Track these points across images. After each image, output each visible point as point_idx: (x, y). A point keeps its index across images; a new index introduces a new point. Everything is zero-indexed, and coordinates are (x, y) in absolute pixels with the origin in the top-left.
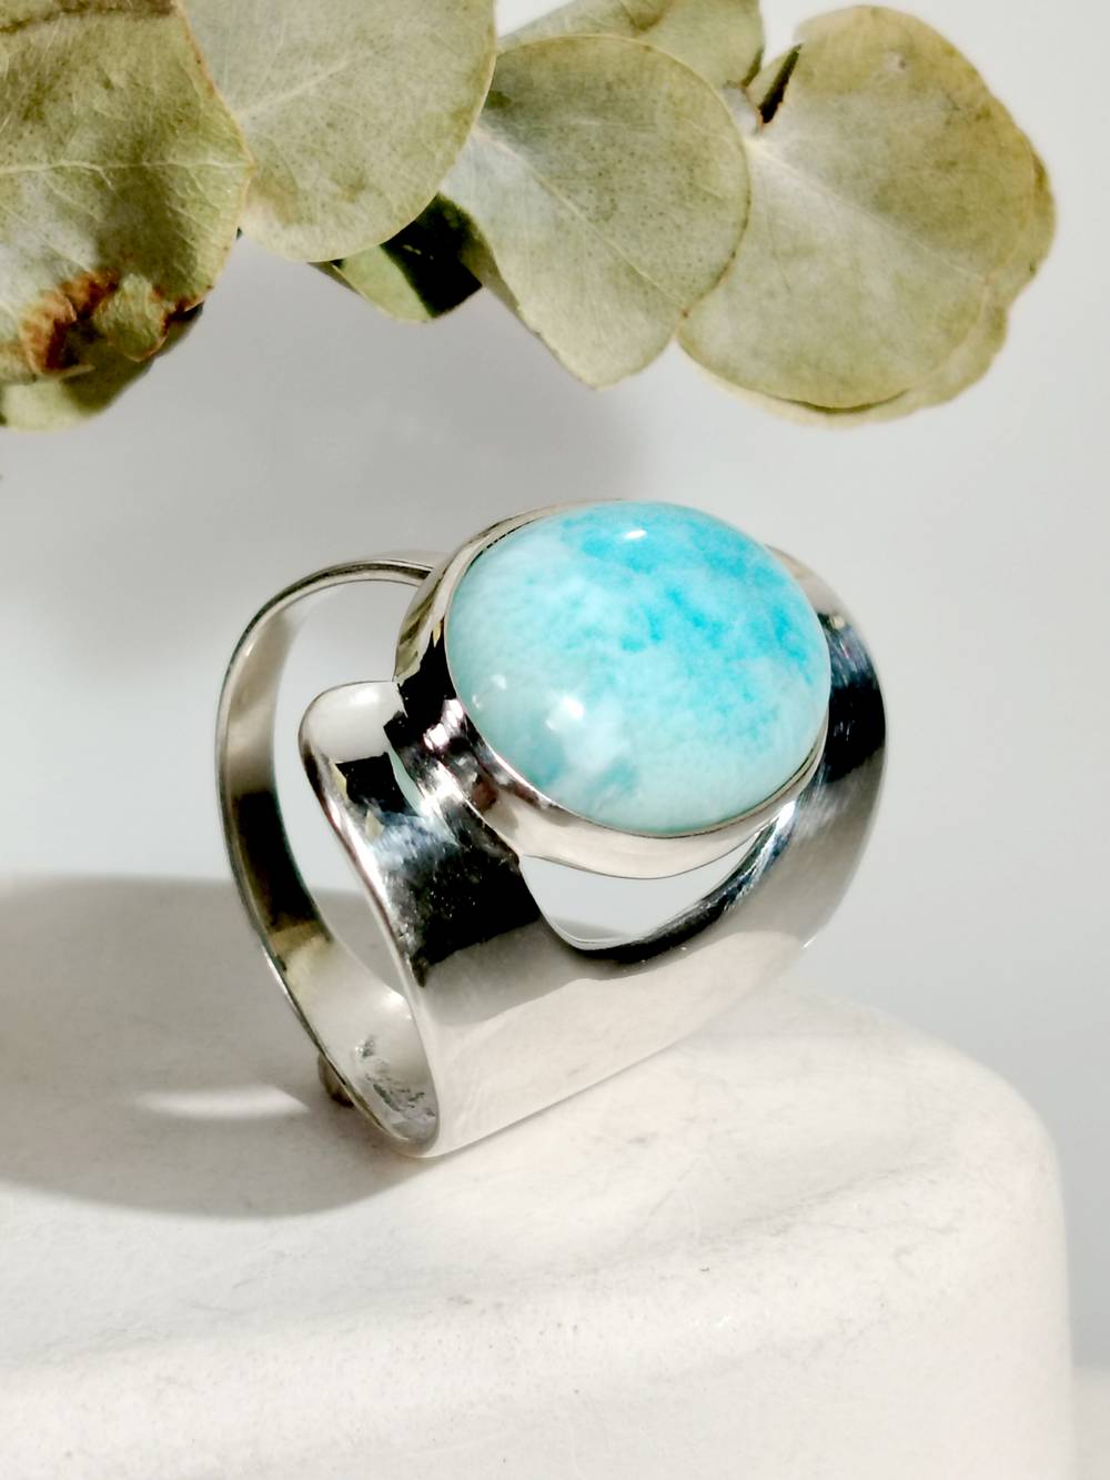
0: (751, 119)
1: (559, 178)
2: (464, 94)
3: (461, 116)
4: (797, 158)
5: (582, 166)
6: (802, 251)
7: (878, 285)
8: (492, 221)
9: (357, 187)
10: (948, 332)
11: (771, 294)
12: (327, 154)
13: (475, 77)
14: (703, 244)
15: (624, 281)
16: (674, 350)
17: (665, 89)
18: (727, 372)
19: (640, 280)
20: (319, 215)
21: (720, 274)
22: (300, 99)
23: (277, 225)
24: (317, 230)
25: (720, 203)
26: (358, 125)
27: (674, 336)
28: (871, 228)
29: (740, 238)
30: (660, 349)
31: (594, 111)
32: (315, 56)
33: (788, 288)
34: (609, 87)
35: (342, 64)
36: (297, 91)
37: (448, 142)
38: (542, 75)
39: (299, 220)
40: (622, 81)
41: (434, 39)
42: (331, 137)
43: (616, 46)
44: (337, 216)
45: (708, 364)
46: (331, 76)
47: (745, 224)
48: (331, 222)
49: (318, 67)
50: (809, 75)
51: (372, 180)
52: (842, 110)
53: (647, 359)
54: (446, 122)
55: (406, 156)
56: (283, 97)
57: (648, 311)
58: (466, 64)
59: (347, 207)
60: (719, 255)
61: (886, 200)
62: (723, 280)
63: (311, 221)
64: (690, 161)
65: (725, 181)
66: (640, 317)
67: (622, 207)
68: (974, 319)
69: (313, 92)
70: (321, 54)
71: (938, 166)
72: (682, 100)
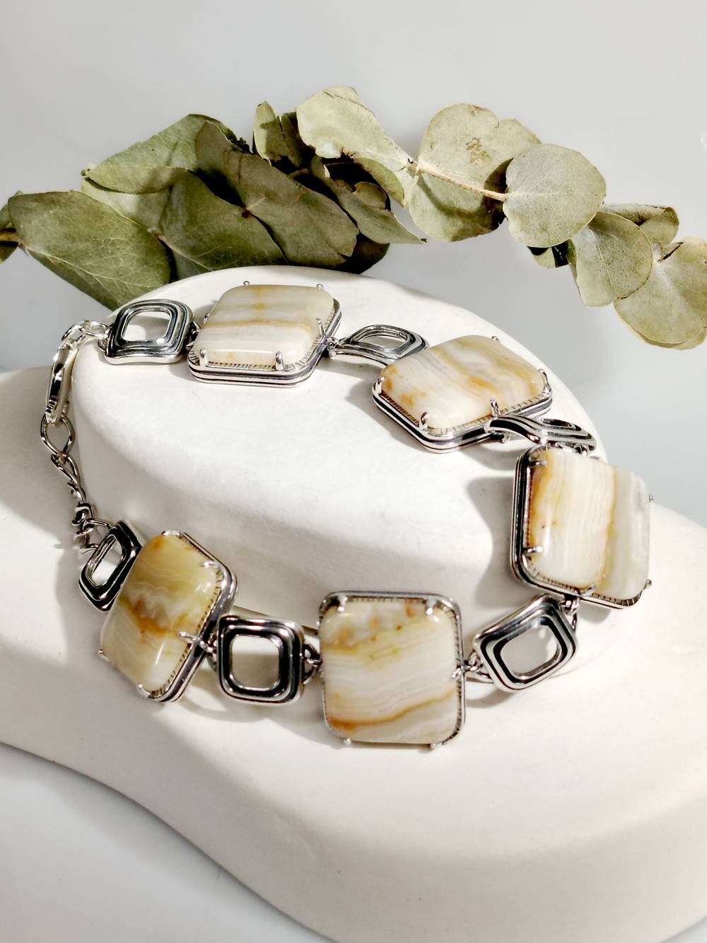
0: (659, 257)
1: (602, 247)
2: (584, 220)
3: (580, 225)
4: (668, 272)
5: (609, 247)
6: (658, 296)
7: (675, 314)
8: (580, 249)
9: (544, 229)
10: (687, 334)
11: (644, 302)
12: (541, 217)
13: (587, 217)
14: (631, 283)
15: (606, 282)
16: (612, 305)
17: (639, 240)
18: (624, 317)
19: (610, 284)
20: (531, 232)
21: (632, 292)
22: (541, 197)
23: (519, 229)
24: (528, 236)
25: (640, 275)
26: (553, 213)
27: (613, 303)
28: (678, 297)
29: (641, 286)
30: (608, 304)
31: (618, 236)
32: (552, 187)
33: (650, 303)
34: (624, 232)
35: (556, 193)
36: (541, 195)
37: (573, 230)
38: (608, 221)
39: (525, 231)
40: (628, 232)
41: (584, 199)
42: (544, 212)
43: (630, 224)
44: (535, 235)
45: (619, 312)
46: (553, 195)
47: (644, 284)
48: (533, 236)
49: (551, 191)
50: (680, 253)
51: (549, 230)
52: (685, 266)
53: (602, 305)
54: (575, 224)
55: (560, 228)
56: (538, 194)
57: (609, 293)
58: (588, 212)
59: (540, 234)
60: (633, 288)
61: (685, 294)
62: (632, 294)
63: (528, 233)
64: (638, 262)
65: (644, 270)
66: (606, 293)
67: (614, 263)
68: (695, 334)
69: (546, 197)
70: (554, 187)
71: (703, 292)
72: (642, 245)
